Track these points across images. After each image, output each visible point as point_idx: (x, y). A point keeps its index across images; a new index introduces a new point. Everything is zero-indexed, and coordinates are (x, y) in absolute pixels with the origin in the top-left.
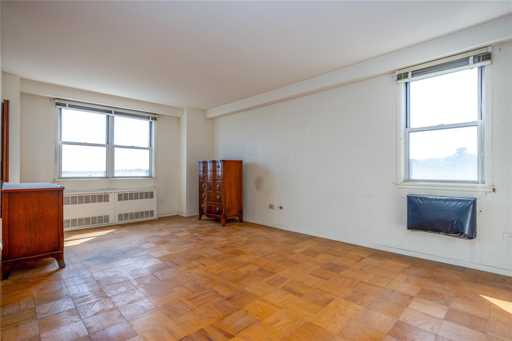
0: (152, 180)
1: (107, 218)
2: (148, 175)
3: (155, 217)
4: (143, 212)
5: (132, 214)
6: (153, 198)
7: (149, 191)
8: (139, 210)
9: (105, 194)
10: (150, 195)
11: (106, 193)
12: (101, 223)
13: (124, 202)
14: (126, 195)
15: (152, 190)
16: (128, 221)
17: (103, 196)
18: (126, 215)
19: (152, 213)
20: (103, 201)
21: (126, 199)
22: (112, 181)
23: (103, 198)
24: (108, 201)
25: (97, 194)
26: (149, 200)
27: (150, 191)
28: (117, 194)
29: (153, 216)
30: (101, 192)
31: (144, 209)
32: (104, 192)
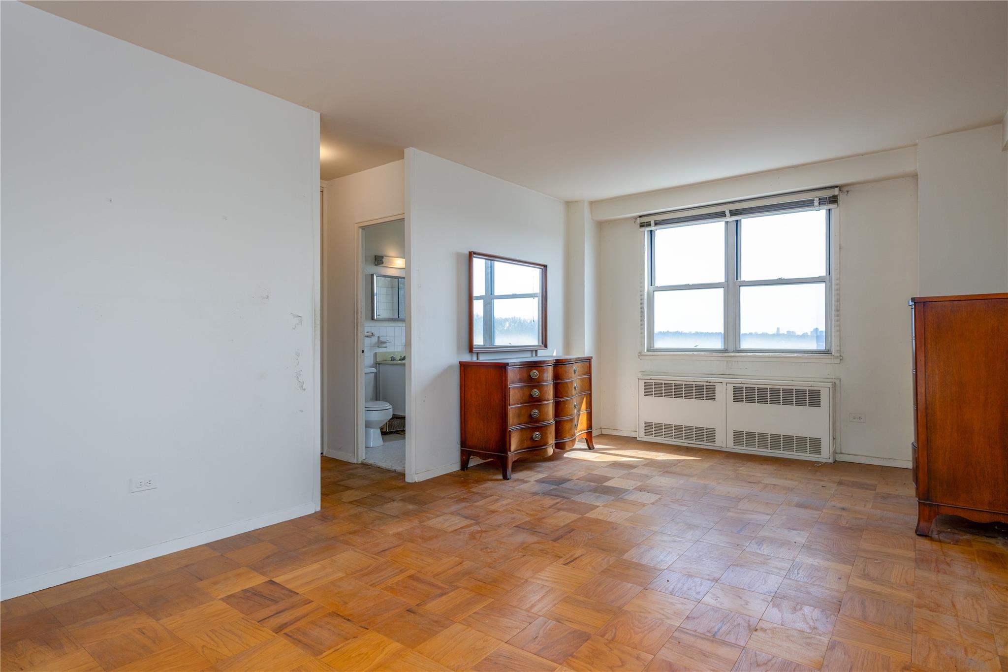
0: (828, 361)
1: (711, 434)
2: (822, 347)
3: (825, 455)
4: (791, 438)
5: (763, 436)
6: (819, 405)
7: (807, 388)
8: (783, 431)
9: (708, 384)
10: (812, 398)
11: (710, 382)
12: (700, 441)
13: (744, 406)
14: (750, 390)
15: (816, 386)
16: (754, 449)
17: (705, 388)
18: (751, 435)
19: (816, 444)
20: (705, 399)
21: (750, 400)
22: (733, 359)
23: (705, 392)
24: (714, 399)
25: (694, 383)
26: (808, 410)
27: (810, 388)
28: (730, 388)
29: (820, 453)
30: (701, 380)
31: (795, 431)
32: (707, 379)
